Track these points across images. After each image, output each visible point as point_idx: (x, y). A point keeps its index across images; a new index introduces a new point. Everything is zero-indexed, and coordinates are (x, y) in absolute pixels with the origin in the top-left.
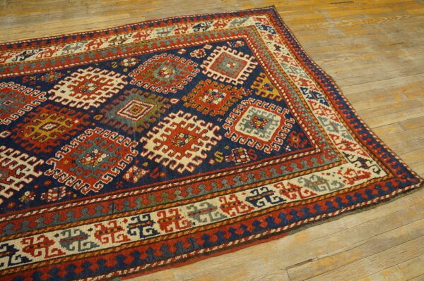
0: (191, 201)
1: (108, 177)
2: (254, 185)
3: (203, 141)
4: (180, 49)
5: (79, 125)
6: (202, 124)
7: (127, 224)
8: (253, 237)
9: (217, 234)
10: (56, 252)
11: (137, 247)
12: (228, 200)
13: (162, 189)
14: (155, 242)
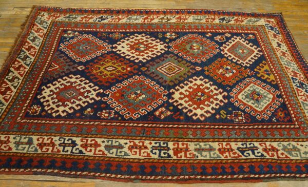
0: (198, 140)
1: (144, 111)
2: (244, 140)
3: (214, 101)
4: (208, 33)
5: (130, 72)
6: (215, 89)
7: (151, 146)
8: (237, 177)
9: (212, 168)
10: (101, 153)
11: (156, 162)
12: (224, 146)
13: (180, 128)
14: (168, 163)
